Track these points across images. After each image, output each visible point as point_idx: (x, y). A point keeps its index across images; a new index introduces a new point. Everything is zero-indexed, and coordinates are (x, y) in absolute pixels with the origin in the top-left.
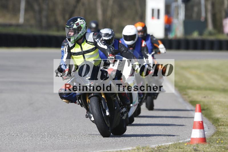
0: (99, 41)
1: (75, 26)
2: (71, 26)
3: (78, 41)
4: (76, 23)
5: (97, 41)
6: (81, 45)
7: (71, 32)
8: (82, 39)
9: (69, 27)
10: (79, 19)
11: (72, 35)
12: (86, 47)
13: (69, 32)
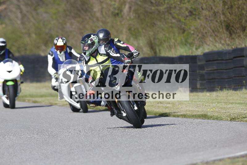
0: (111, 52)
1: (89, 42)
2: (86, 42)
3: (92, 54)
4: (90, 39)
5: (109, 52)
6: (96, 58)
7: (86, 46)
8: (96, 52)
9: (84, 42)
10: (92, 35)
11: (86, 49)
12: (100, 59)
13: (84, 47)
